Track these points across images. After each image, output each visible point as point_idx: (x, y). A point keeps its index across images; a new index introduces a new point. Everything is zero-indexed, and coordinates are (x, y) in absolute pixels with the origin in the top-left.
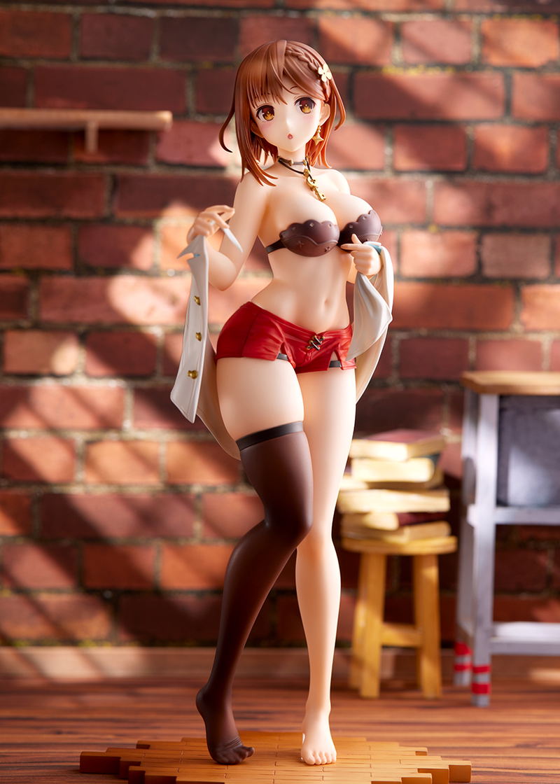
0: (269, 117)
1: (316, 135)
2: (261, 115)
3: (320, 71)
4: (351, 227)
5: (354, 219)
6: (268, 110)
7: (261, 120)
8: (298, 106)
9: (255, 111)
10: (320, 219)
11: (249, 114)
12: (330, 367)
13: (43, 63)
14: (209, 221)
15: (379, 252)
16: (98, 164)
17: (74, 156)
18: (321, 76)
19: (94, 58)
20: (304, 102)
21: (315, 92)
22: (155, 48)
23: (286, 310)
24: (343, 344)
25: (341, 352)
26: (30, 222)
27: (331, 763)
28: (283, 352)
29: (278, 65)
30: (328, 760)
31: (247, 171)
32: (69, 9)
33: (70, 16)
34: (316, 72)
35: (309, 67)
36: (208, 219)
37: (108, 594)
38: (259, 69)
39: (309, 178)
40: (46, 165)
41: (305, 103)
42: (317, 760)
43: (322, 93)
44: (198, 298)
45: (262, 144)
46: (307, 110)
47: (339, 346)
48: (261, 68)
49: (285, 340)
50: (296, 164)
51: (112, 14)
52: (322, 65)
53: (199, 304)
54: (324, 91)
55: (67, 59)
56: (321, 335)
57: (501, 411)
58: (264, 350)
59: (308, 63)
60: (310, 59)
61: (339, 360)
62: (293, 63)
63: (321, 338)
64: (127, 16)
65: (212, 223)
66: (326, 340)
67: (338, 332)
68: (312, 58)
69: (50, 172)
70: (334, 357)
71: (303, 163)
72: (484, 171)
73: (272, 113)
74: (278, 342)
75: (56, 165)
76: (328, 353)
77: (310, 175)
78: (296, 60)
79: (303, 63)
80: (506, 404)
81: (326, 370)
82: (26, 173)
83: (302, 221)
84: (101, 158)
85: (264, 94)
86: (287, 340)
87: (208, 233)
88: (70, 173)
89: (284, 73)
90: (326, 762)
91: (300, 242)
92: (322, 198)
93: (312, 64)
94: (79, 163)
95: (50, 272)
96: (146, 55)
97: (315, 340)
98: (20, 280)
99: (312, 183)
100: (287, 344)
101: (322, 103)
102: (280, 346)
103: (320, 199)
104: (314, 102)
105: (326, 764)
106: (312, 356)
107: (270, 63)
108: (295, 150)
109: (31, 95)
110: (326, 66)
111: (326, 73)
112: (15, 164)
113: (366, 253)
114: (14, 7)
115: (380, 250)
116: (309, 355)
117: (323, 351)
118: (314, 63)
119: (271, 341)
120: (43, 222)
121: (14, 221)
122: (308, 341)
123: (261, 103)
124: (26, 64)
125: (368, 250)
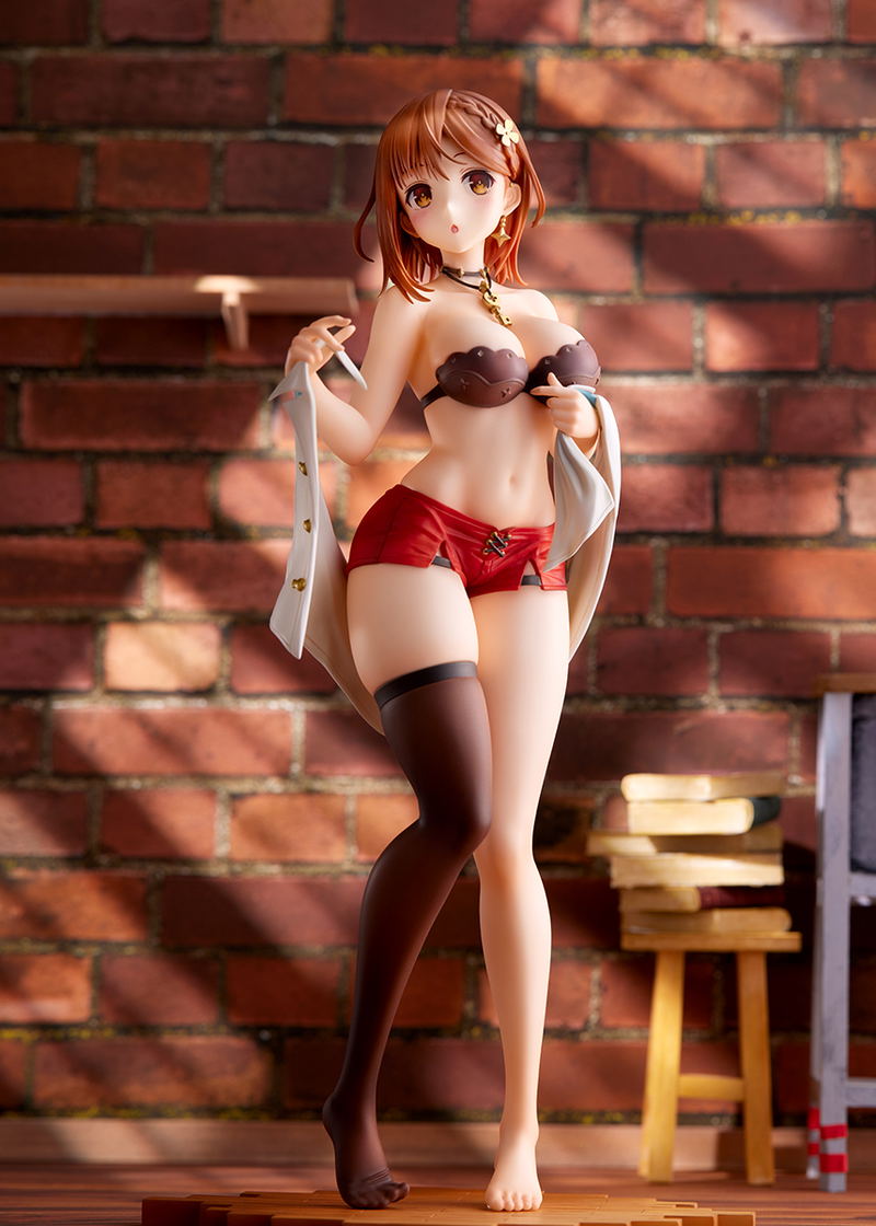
0: (425, 202)
1: (498, 230)
2: (412, 201)
3: (500, 130)
4: (547, 363)
5: (553, 352)
6: (423, 191)
7: (413, 208)
8: (467, 183)
9: (403, 193)
10: (495, 347)
11: (394, 200)
12: (523, 584)
13: (165, 217)
14: (314, 340)
15: (594, 403)
16: (251, 368)
17: (213, 358)
18: (501, 136)
19: (245, 209)
20: (475, 177)
21: (492, 162)
22: (338, 191)
23: (450, 492)
24: (544, 550)
25: (540, 562)
26: (146, 457)
27: (531, 1210)
28: (444, 554)
29: (434, 123)
30: (525, 1205)
31: (390, 284)
32: (206, 136)
33: (209, 146)
34: (493, 131)
35: (483, 123)
36: (313, 338)
37: (265, 1035)
38: (408, 128)
39: (487, 294)
40: (170, 370)
41: (478, 178)
42: (507, 1204)
43: (505, 165)
44: (303, 465)
45: (419, 250)
46: (481, 189)
47: (538, 553)
48: (410, 126)
49: (446, 538)
50: (466, 274)
51: (272, 141)
52: (503, 122)
53: (305, 473)
54: (508, 162)
55: (204, 211)
56: (505, 532)
57: (856, 722)
58: (412, 552)
59: (482, 118)
60: (485, 112)
61: (538, 574)
62: (458, 119)
63: (506, 537)
64: (296, 144)
65: (320, 344)
66: (514, 541)
67: (534, 530)
68: (489, 112)
69: (178, 381)
70: (529, 570)
71: (479, 274)
72: (848, 371)
73: (429, 195)
74: (435, 539)
75: (186, 370)
76: (520, 563)
77: (488, 291)
78: (464, 114)
79: (473, 117)
80: (866, 711)
81: (516, 589)
82: (142, 383)
83: (466, 349)
84: (257, 360)
85: (415, 167)
86: (450, 536)
87: (312, 357)
88: (208, 382)
89: (444, 133)
90: (521, 1206)
91: (463, 381)
92: (506, 323)
93: (488, 120)
94: (222, 366)
95: (177, 534)
96: (325, 203)
97: (495, 539)
98: (131, 545)
99: (490, 301)
100: (449, 542)
101: (506, 181)
102: (439, 546)
103: (502, 323)
104: (492, 178)
105: (522, 1210)
106: (493, 565)
107: (423, 118)
108: (463, 250)
109: (149, 264)
110: (510, 123)
111: (509, 132)
112: (124, 370)
113: (568, 400)
114: (124, 135)
115: (595, 399)
116: (489, 563)
117: (511, 559)
118: (492, 120)
119: (424, 538)
120: (167, 457)
121: (122, 456)
122: (484, 540)
123: (410, 180)
124: (142, 219)
125: (572, 396)
